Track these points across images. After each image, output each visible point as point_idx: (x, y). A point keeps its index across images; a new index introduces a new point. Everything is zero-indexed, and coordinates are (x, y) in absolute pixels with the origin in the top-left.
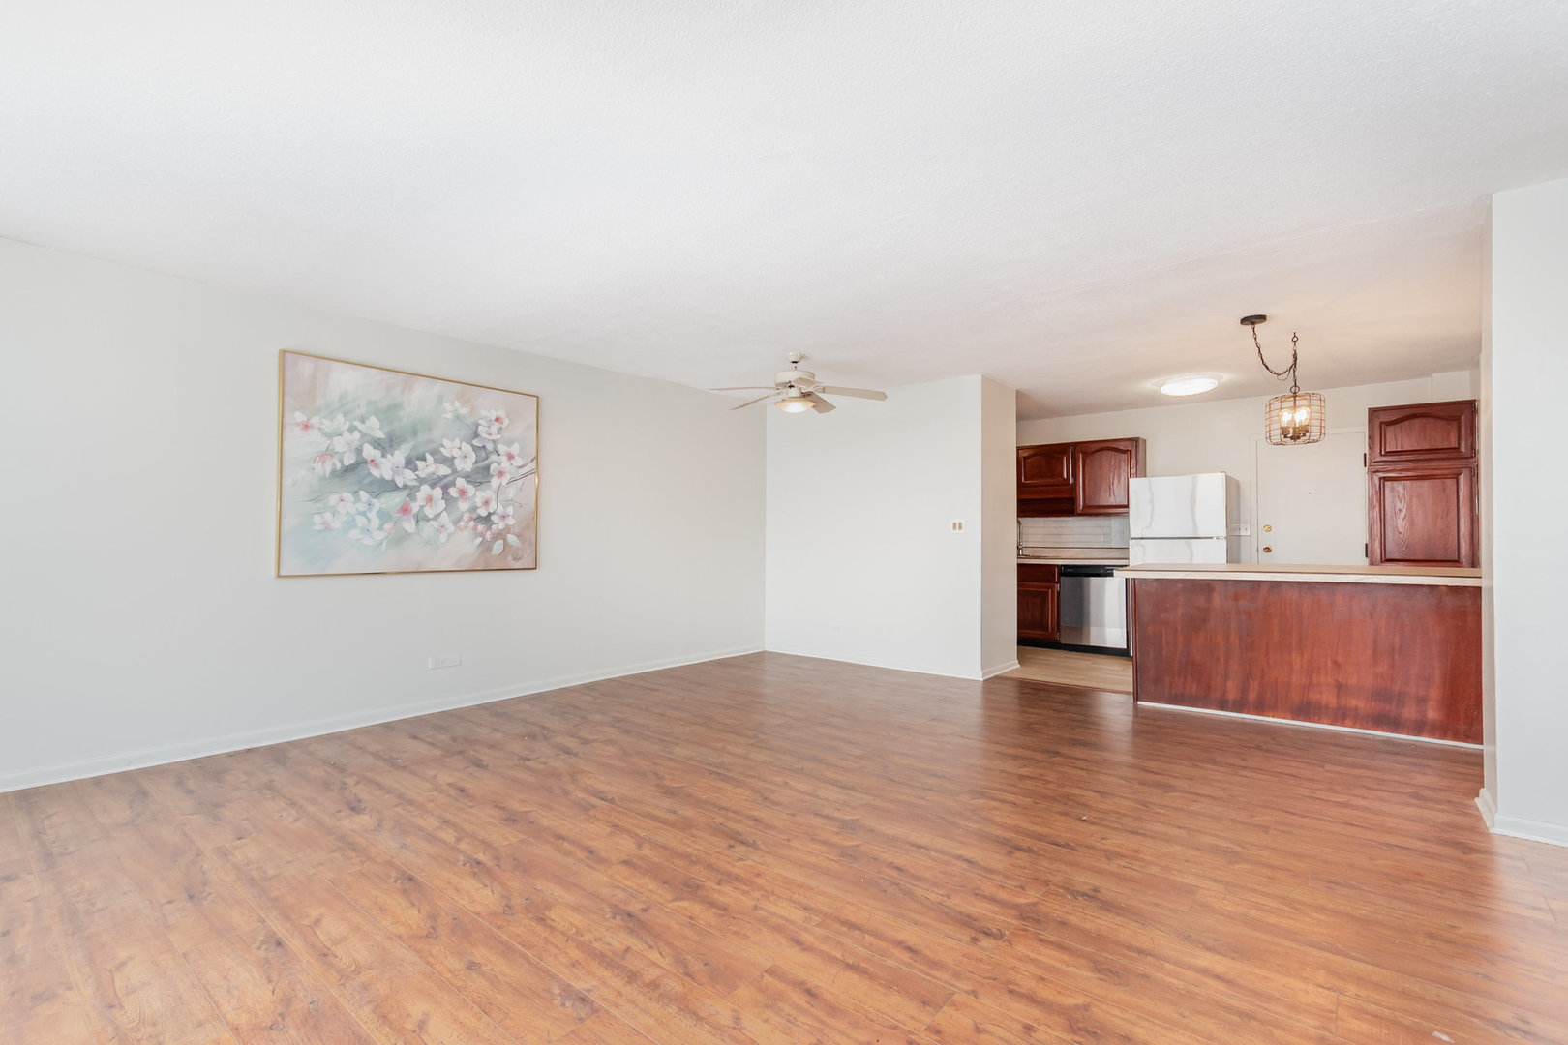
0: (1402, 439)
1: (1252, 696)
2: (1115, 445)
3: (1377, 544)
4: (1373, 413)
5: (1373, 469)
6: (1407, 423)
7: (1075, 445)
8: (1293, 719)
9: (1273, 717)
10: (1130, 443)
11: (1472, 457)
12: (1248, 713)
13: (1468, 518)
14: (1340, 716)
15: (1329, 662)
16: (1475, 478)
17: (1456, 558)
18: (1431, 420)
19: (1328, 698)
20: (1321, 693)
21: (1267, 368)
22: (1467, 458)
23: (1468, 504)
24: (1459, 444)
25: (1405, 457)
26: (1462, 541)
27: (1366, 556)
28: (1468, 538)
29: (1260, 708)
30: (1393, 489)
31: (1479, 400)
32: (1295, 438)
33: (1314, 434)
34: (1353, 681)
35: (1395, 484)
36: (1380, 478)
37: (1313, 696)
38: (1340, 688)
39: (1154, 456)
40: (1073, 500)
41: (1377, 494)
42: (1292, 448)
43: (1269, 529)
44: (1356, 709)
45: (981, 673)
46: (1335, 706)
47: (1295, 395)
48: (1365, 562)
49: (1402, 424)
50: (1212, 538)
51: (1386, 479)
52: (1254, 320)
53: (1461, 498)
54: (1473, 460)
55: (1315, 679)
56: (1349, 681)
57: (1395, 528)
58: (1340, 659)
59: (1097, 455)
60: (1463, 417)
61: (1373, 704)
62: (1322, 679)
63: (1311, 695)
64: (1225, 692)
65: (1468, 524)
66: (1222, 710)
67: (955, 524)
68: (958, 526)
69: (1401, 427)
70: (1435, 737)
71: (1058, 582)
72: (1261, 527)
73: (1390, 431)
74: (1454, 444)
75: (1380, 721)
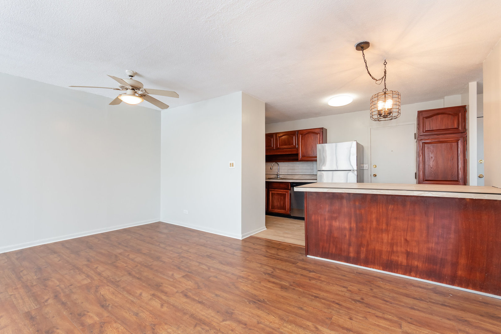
0: (433, 124)
1: (363, 256)
2: (313, 131)
3: (421, 173)
4: (420, 113)
5: (420, 138)
6: (434, 117)
7: (298, 131)
8: (383, 270)
9: (373, 268)
10: (319, 130)
11: (464, 132)
12: (360, 265)
13: (462, 161)
14: (408, 270)
15: (402, 239)
16: (465, 142)
17: (457, 180)
18: (446, 115)
19: (402, 259)
20: (398, 257)
21: (370, 75)
22: (462, 133)
23: (462, 154)
24: (458, 126)
25: (434, 133)
26: (460, 171)
27: (416, 178)
28: (462, 171)
29: (366, 263)
30: (428, 148)
31: (468, 105)
32: (385, 117)
33: (394, 114)
34: (416, 251)
35: (429, 145)
36: (423, 143)
37: (394, 258)
38: (408, 254)
39: (330, 135)
40: (297, 155)
41: (421, 150)
42: (384, 123)
43: (376, 167)
44: (417, 267)
45: (241, 236)
46: (405, 264)
47: (385, 93)
48: (415, 181)
49: (432, 118)
50: (351, 170)
51: (425, 143)
52: (362, 45)
53: (459, 152)
54: (465, 133)
55: (395, 249)
56: (414, 251)
57: (429, 165)
58: (408, 238)
59: (306, 136)
60: (460, 114)
61: (427, 264)
62: (399, 249)
63: (393, 257)
64: (349, 253)
65: (462, 163)
66: (347, 262)
67: (230, 164)
68: (232, 165)
69: (432, 119)
70: (462, 287)
71: (290, 190)
72: (372, 166)
73: (427, 122)
74: (456, 126)
75: (429, 275)
